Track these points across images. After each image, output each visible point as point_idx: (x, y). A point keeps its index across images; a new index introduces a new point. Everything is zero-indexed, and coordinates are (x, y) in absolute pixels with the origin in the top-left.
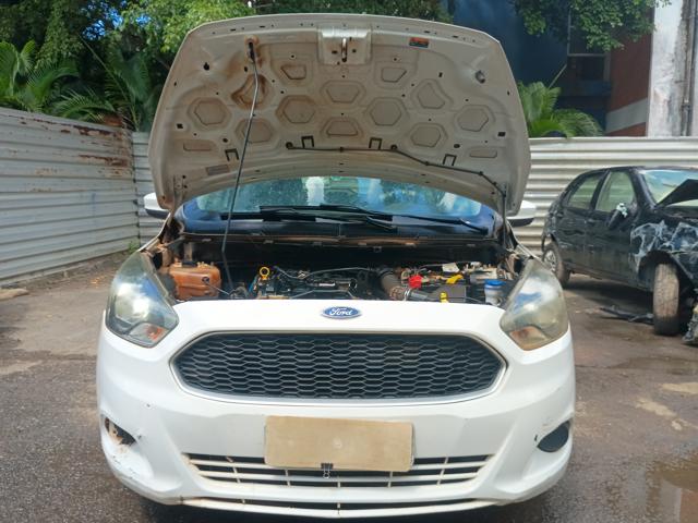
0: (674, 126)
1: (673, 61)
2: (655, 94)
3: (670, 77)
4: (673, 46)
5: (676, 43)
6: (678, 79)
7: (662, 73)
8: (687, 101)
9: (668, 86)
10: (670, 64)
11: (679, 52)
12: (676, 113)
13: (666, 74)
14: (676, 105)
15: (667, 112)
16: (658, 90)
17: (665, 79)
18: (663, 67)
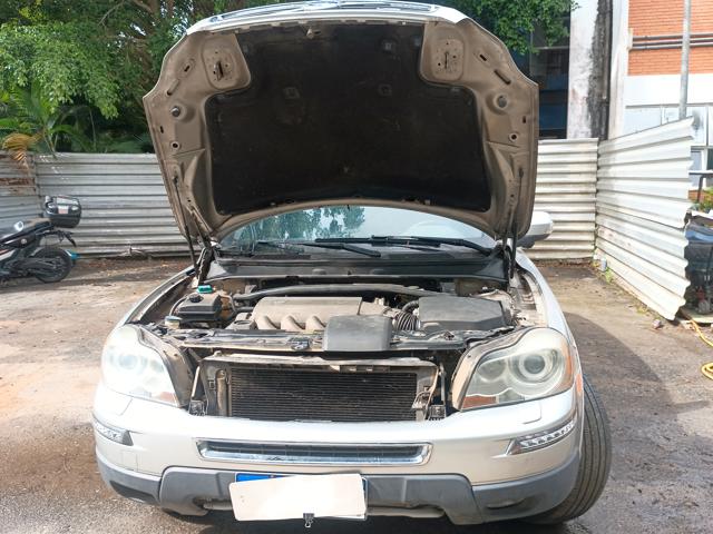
0: (593, 123)
1: (591, 56)
2: (574, 91)
3: (588, 73)
4: (591, 41)
5: (594, 38)
6: (596, 75)
7: (580, 70)
8: (605, 98)
9: (587, 82)
10: (588, 60)
11: (597, 47)
12: (595, 109)
13: (582, 73)
14: (594, 103)
15: (586, 107)
16: (576, 87)
17: (583, 76)
18: (581, 63)
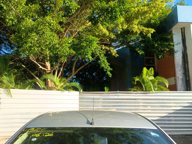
1: (182, 67)
2: (178, 77)
6: (183, 72)
7: (179, 71)
8: (188, 79)
9: (181, 74)
10: (181, 68)
12: (185, 82)
13: (180, 71)
14: (184, 80)
15: (182, 82)
17: (180, 72)
18: (179, 69)
